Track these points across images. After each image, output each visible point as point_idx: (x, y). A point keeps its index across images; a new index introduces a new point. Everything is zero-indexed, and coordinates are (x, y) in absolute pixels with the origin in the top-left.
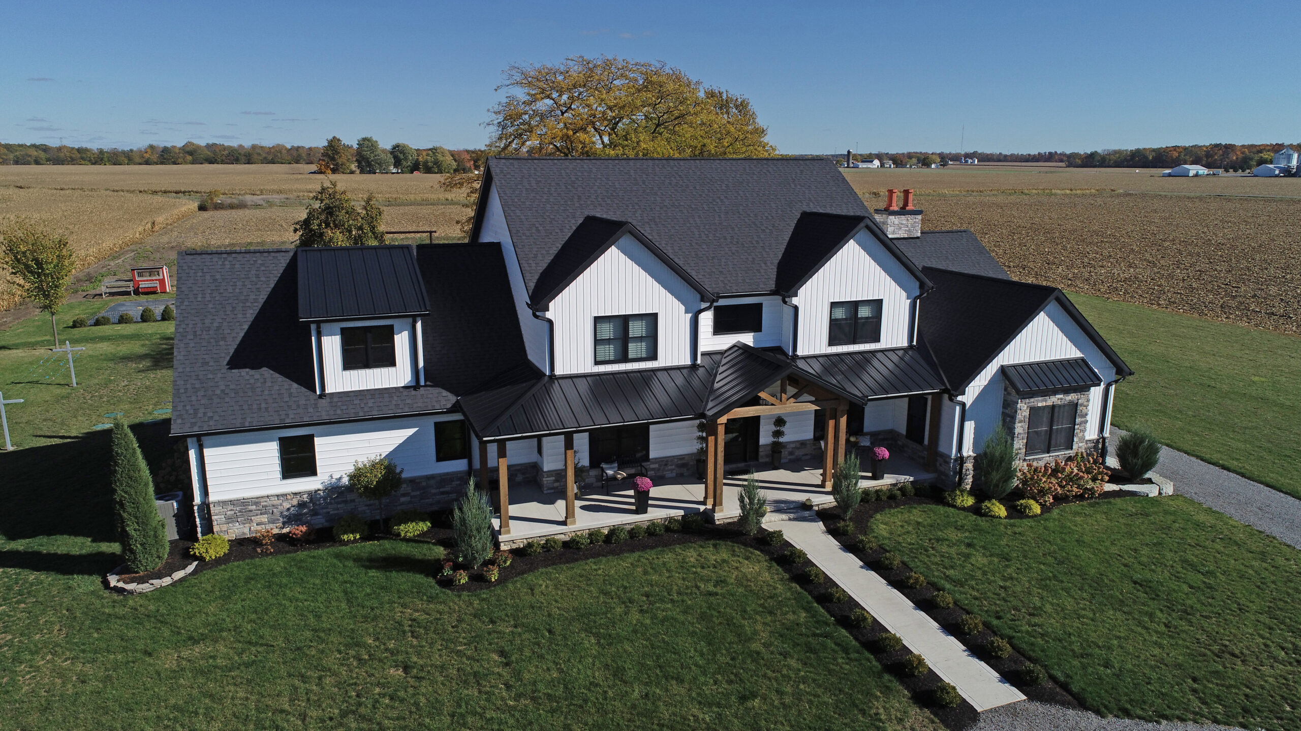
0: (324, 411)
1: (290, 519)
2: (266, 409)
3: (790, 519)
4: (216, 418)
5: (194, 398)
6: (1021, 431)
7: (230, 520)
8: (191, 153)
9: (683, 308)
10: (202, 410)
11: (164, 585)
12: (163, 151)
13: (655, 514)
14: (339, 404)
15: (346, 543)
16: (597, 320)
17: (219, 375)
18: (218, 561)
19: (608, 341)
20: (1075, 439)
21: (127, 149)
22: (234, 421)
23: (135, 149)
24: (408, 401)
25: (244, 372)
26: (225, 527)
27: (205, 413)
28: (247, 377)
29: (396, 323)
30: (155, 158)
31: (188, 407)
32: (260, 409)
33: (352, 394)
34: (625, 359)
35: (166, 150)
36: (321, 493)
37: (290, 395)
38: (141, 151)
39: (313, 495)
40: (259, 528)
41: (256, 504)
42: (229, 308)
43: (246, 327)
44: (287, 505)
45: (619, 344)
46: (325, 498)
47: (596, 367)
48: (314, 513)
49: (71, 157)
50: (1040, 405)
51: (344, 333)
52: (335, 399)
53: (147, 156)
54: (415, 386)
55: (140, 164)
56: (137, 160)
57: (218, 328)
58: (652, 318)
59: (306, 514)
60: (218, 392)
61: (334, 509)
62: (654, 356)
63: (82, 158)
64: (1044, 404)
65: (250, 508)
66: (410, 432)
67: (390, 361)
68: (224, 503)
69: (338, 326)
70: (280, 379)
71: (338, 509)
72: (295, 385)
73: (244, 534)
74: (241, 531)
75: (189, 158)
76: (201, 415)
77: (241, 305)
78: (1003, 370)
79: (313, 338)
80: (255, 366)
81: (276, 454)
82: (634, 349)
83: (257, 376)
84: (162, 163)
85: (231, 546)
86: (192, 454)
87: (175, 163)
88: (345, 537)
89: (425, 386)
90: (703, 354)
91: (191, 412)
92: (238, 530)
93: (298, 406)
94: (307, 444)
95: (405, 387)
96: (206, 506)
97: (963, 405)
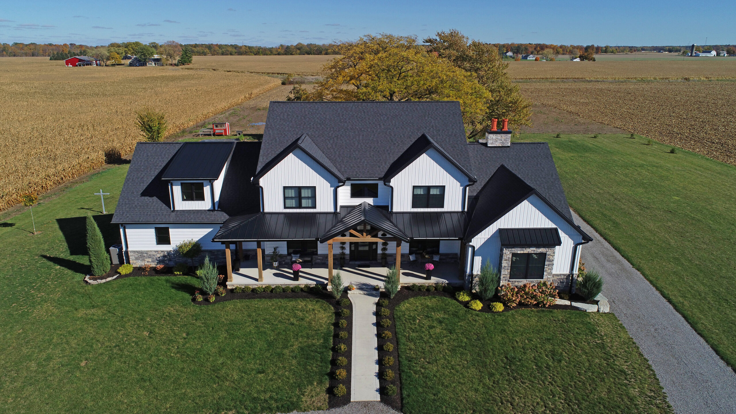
0: (172, 218)
1: (160, 262)
2: (150, 215)
3: (365, 294)
4: (130, 217)
5: (124, 208)
6: (506, 265)
7: (137, 259)
8: (299, 49)
9: (329, 185)
10: (125, 213)
11: (102, 282)
12: (286, 48)
13: (302, 282)
14: (179, 215)
15: (176, 275)
16: (285, 188)
17: (137, 198)
18: (126, 276)
19: (292, 198)
20: (545, 273)
21: (271, 47)
22: (136, 219)
23: (274, 47)
24: (208, 217)
25: (146, 198)
26: (135, 261)
27: (126, 215)
28: (147, 200)
29: (205, 182)
30: (282, 51)
31: (121, 212)
32: (147, 215)
33: (185, 211)
34: (300, 206)
35: (288, 47)
36: (172, 252)
37: (161, 209)
38: (277, 48)
39: (169, 253)
40: (148, 263)
41: (146, 253)
42: (149, 169)
43: (153, 178)
44: (159, 255)
45: (298, 199)
46: (174, 254)
47: (285, 210)
48: (170, 260)
49: (245, 51)
50: (519, 252)
51: (182, 184)
52: (178, 213)
53: (279, 50)
54: (213, 210)
55: (276, 55)
56: (275, 53)
57: (143, 177)
58: (313, 189)
59: (166, 260)
60: (134, 206)
61: (178, 260)
62: (314, 207)
63: (251, 52)
64: (522, 252)
65: (144, 255)
66: (210, 230)
67: (201, 197)
68: (134, 252)
69: (180, 182)
70: (159, 202)
71: (179, 260)
72: (164, 205)
73: (142, 265)
74: (141, 264)
75: (298, 51)
76: (124, 215)
77: (154, 167)
78: (501, 231)
79: (169, 187)
80: (151, 196)
81: (154, 234)
82: (304, 203)
83: (151, 200)
84: (286, 54)
85: (133, 270)
86: (121, 231)
87: (291, 54)
88: (176, 273)
89: (217, 210)
90: (342, 207)
91: (121, 213)
92: (139, 264)
93: (163, 215)
94: (167, 230)
95: (209, 210)
96: (127, 252)
97: (473, 247)
